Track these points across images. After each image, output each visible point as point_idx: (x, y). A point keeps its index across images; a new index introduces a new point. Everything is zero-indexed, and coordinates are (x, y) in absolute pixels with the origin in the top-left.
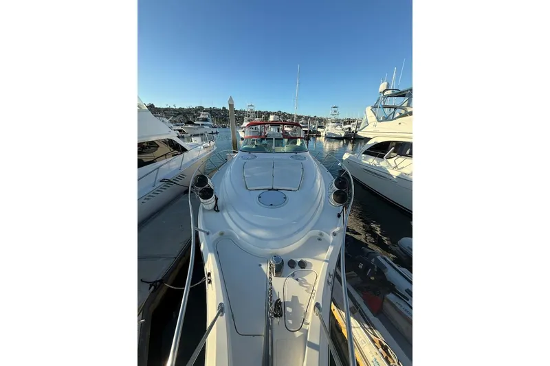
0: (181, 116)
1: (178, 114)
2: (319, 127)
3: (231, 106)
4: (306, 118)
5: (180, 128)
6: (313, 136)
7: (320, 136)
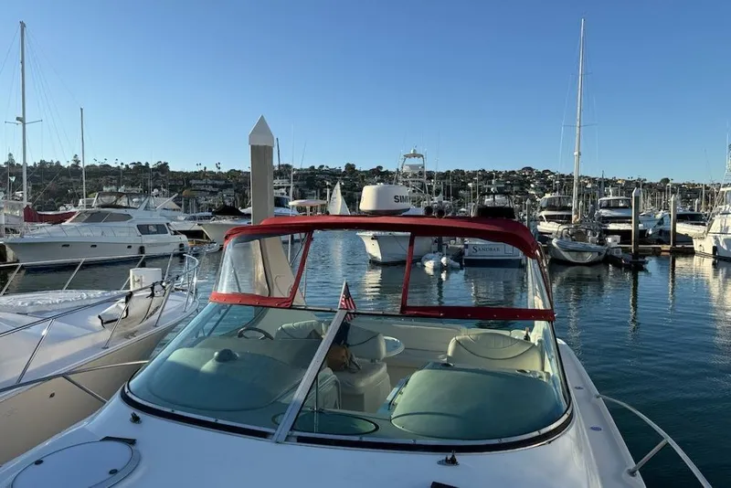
0: (230, 191)
1: (223, 188)
2: (681, 218)
3: (261, 153)
4: (627, 187)
5: (193, 226)
6: (657, 253)
7: (690, 253)
